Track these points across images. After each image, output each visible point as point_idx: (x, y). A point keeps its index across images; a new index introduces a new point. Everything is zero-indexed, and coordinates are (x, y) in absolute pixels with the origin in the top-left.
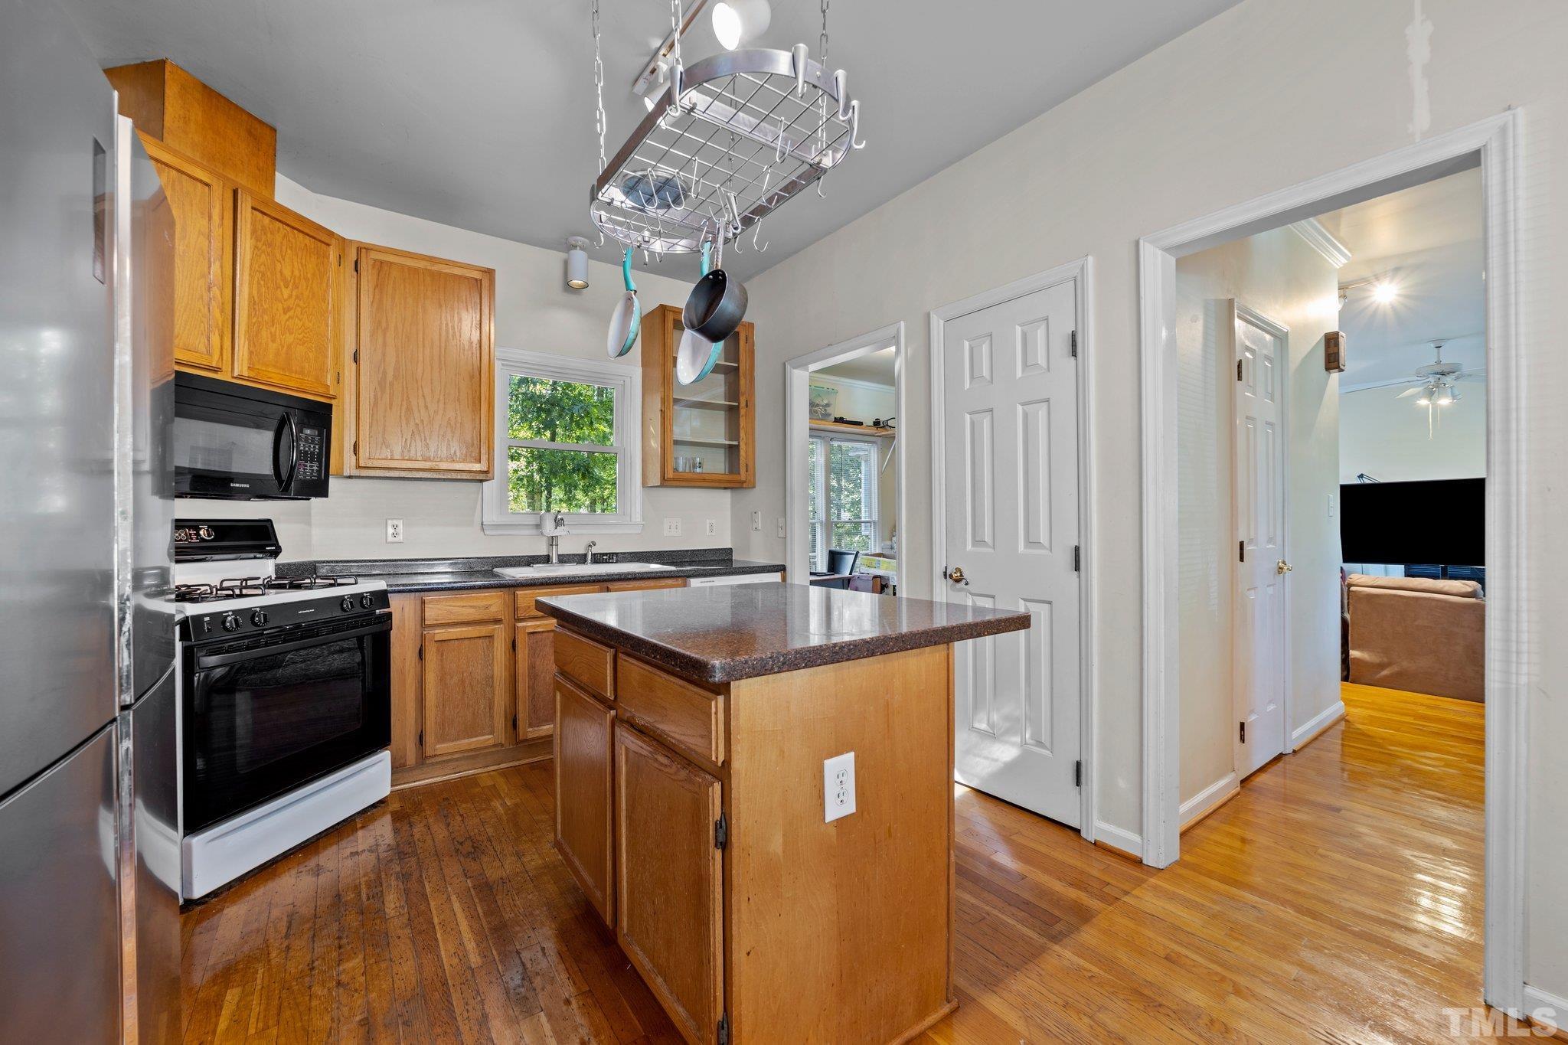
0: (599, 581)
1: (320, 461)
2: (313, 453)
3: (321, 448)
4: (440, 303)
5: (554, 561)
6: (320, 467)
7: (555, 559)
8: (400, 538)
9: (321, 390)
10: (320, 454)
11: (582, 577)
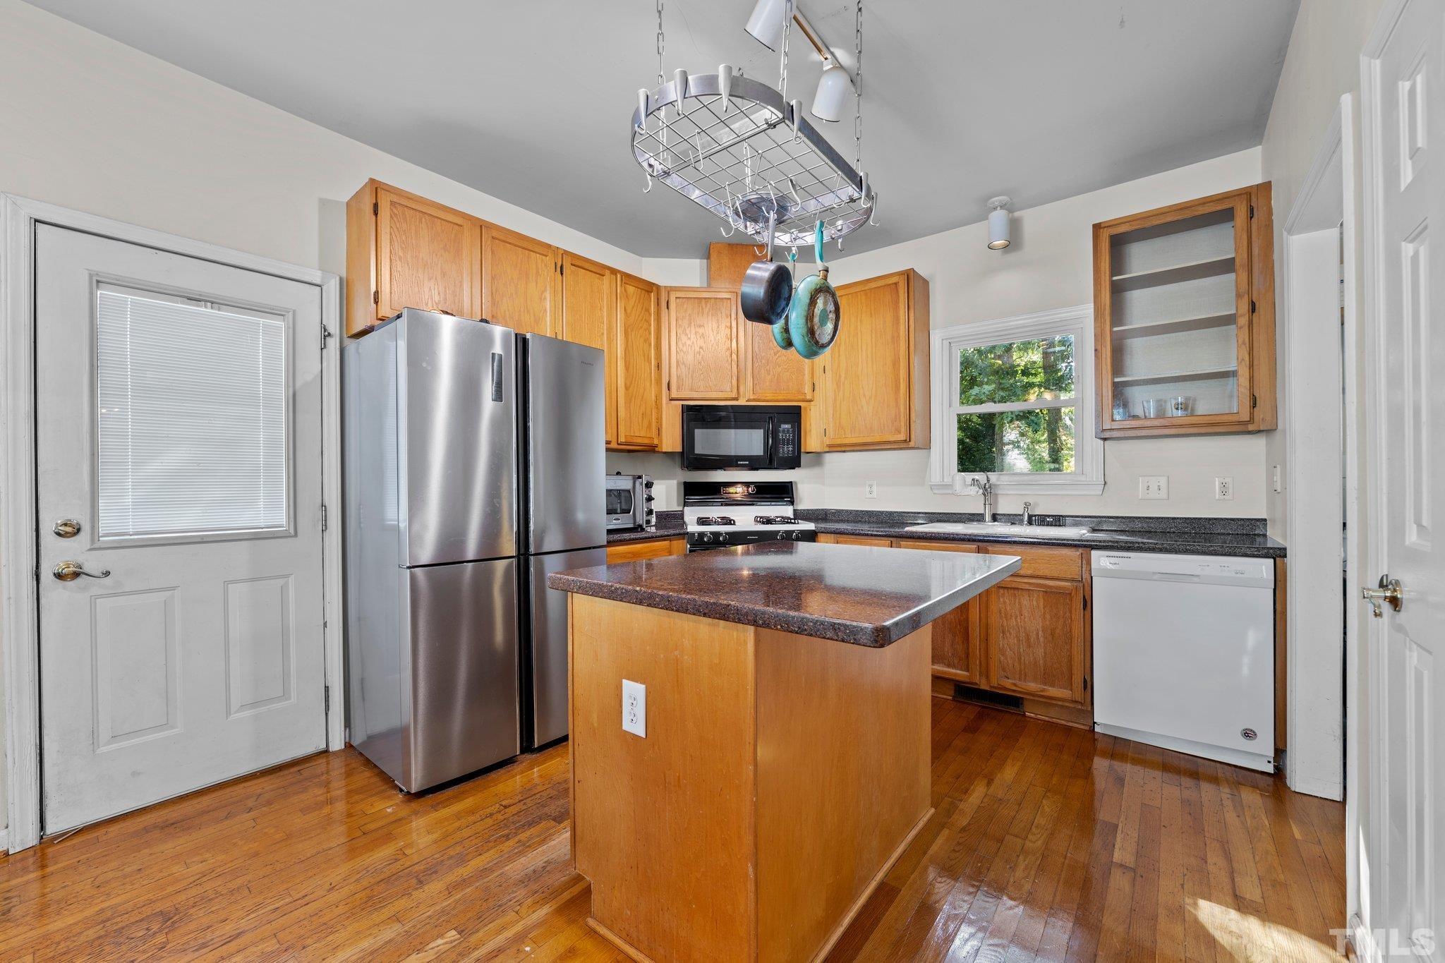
0: (974, 541)
1: (793, 444)
2: (788, 440)
3: (794, 436)
4: (871, 314)
5: (987, 520)
6: (794, 448)
7: (988, 517)
8: (874, 495)
9: (801, 397)
10: (793, 440)
11: (965, 535)
